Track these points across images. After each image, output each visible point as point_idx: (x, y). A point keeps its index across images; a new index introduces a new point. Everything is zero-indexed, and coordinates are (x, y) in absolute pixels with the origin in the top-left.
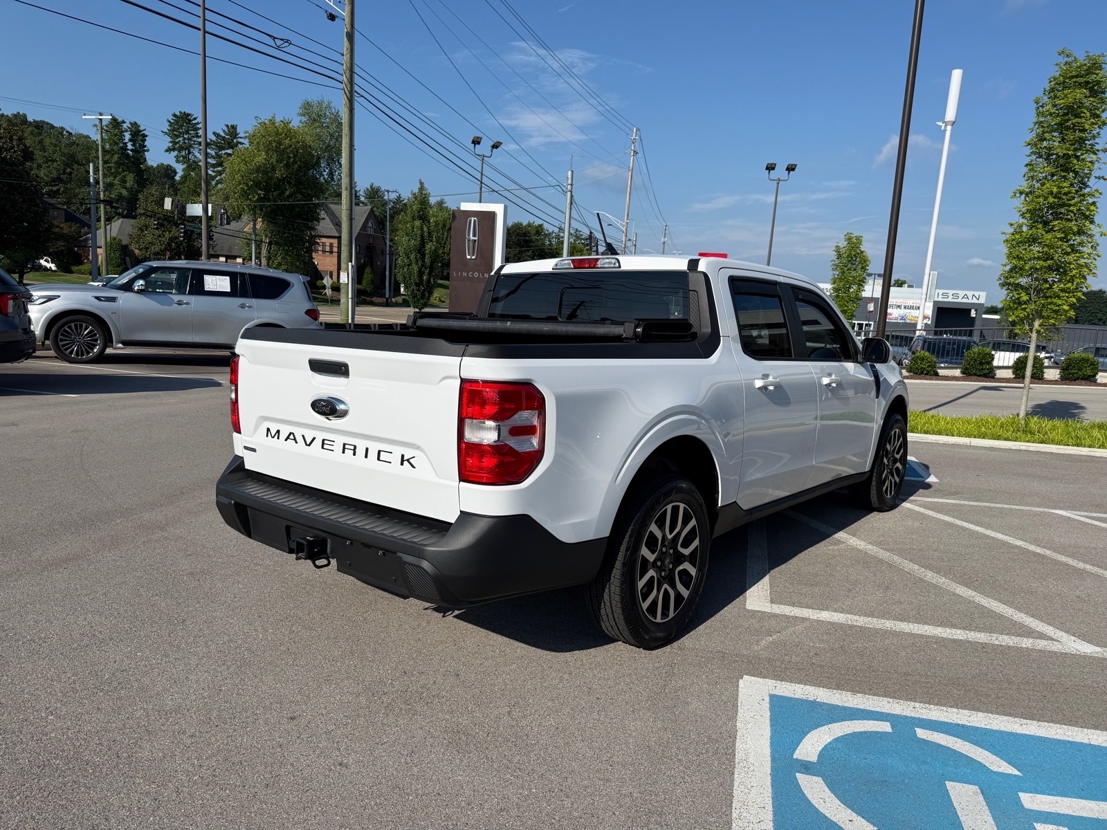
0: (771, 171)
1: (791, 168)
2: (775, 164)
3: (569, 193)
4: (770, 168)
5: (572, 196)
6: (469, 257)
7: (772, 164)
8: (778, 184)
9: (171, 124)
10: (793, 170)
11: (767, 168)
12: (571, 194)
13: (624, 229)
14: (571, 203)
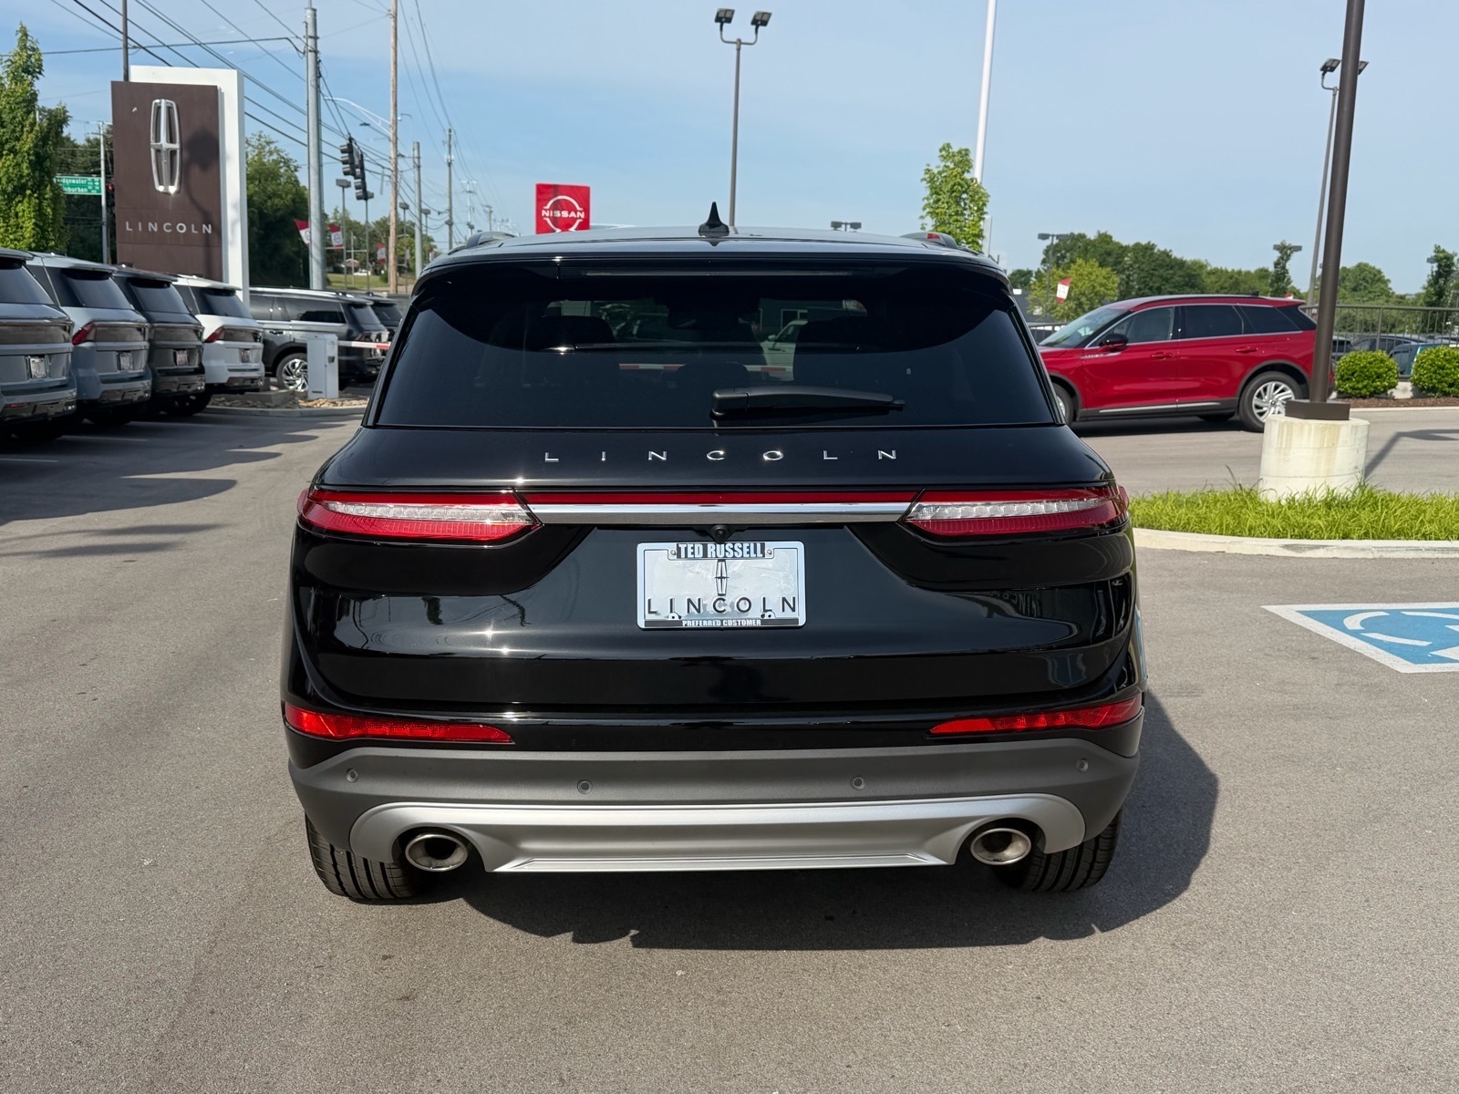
0: (725, 25)
1: (760, 21)
2: (733, 12)
3: (311, 56)
4: (724, 18)
5: (317, 62)
6: (161, 189)
7: (726, 11)
8: (739, 50)
10: (765, 23)
11: (718, 19)
12: (316, 57)
13: (391, 134)
14: (318, 75)
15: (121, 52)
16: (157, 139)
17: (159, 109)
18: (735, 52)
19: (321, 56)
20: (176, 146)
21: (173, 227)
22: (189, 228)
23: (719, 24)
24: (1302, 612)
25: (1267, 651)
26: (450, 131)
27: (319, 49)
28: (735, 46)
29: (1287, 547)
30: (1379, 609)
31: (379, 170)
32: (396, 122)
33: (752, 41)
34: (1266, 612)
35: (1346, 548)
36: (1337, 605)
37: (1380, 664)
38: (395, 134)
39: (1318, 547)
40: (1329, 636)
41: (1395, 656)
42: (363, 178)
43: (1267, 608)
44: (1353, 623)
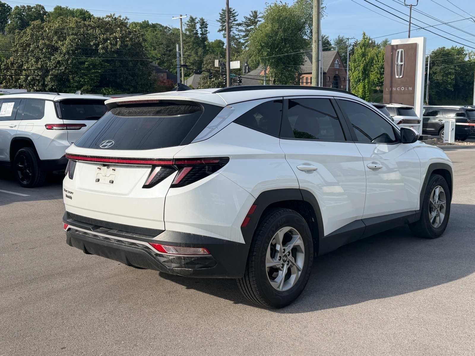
9: (221, 15)
16: (397, 62)
17: (399, 52)
20: (403, 63)
21: (400, 89)
22: (405, 89)
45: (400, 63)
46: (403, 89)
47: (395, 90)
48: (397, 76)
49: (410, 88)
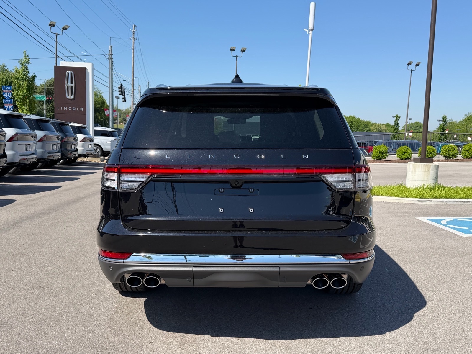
0: (233, 52)
2: (235, 48)
3: (110, 60)
5: (112, 62)
6: (68, 97)
7: (233, 47)
10: (245, 51)
12: (112, 60)
13: (132, 83)
14: (112, 65)
15: (55, 58)
16: (68, 83)
17: (68, 74)
18: (236, 59)
19: (113, 60)
20: (73, 85)
21: (72, 109)
22: (76, 109)
23: (231, 51)
24: (427, 219)
25: (420, 231)
26: (148, 83)
27: (113, 58)
28: (236, 57)
29: (418, 201)
30: (451, 218)
31: (129, 94)
32: (133, 80)
33: (241, 56)
34: (417, 219)
35: (436, 201)
36: (437, 217)
37: (456, 234)
38: (133, 83)
39: (427, 201)
40: (437, 226)
41: (459, 232)
42: (125, 96)
43: (417, 218)
44: (443, 222)
45: (70, 84)
46: (74, 109)
47: (66, 109)
48: (68, 96)
49: (81, 108)
